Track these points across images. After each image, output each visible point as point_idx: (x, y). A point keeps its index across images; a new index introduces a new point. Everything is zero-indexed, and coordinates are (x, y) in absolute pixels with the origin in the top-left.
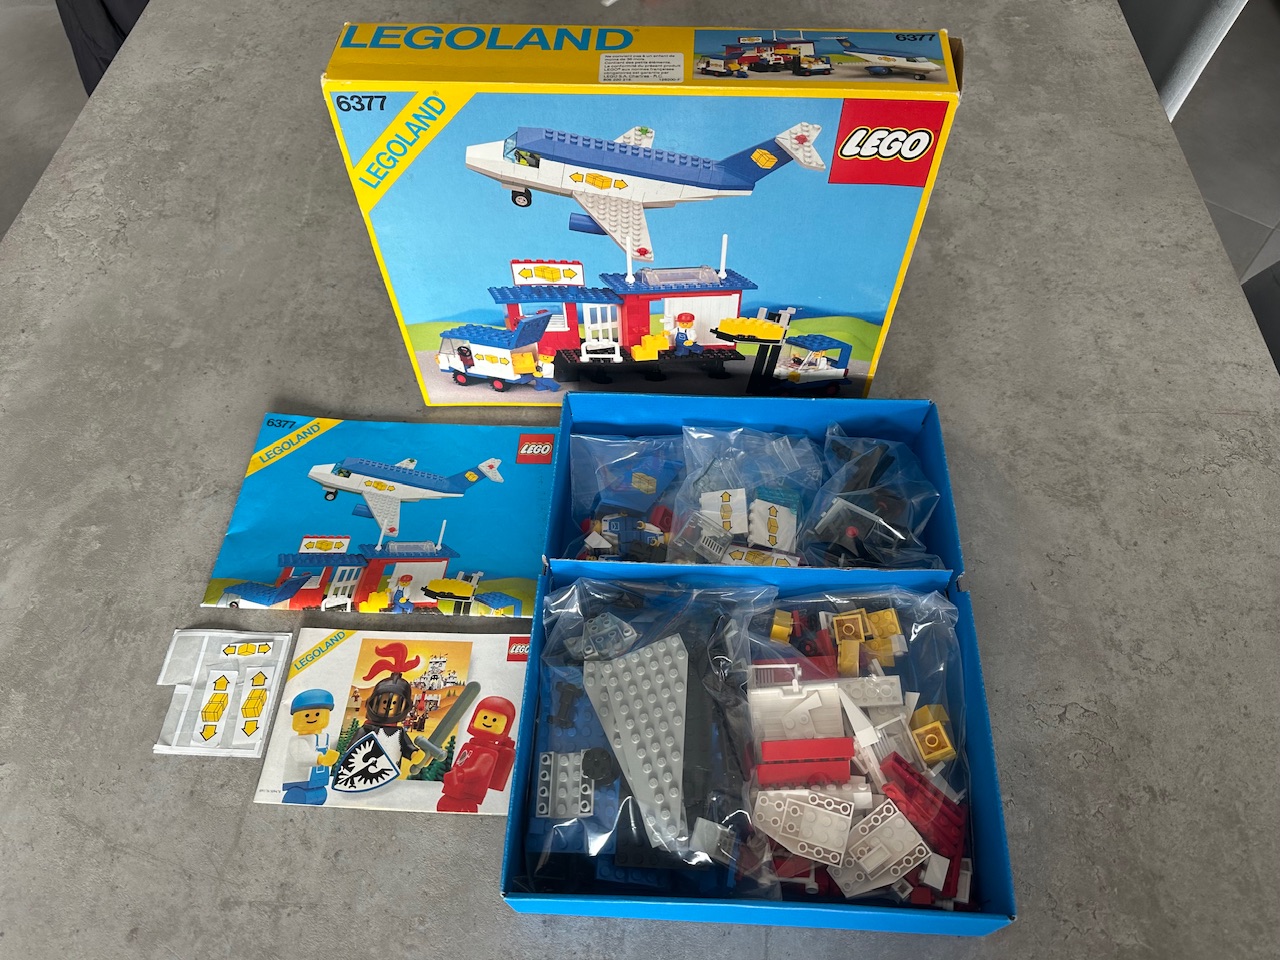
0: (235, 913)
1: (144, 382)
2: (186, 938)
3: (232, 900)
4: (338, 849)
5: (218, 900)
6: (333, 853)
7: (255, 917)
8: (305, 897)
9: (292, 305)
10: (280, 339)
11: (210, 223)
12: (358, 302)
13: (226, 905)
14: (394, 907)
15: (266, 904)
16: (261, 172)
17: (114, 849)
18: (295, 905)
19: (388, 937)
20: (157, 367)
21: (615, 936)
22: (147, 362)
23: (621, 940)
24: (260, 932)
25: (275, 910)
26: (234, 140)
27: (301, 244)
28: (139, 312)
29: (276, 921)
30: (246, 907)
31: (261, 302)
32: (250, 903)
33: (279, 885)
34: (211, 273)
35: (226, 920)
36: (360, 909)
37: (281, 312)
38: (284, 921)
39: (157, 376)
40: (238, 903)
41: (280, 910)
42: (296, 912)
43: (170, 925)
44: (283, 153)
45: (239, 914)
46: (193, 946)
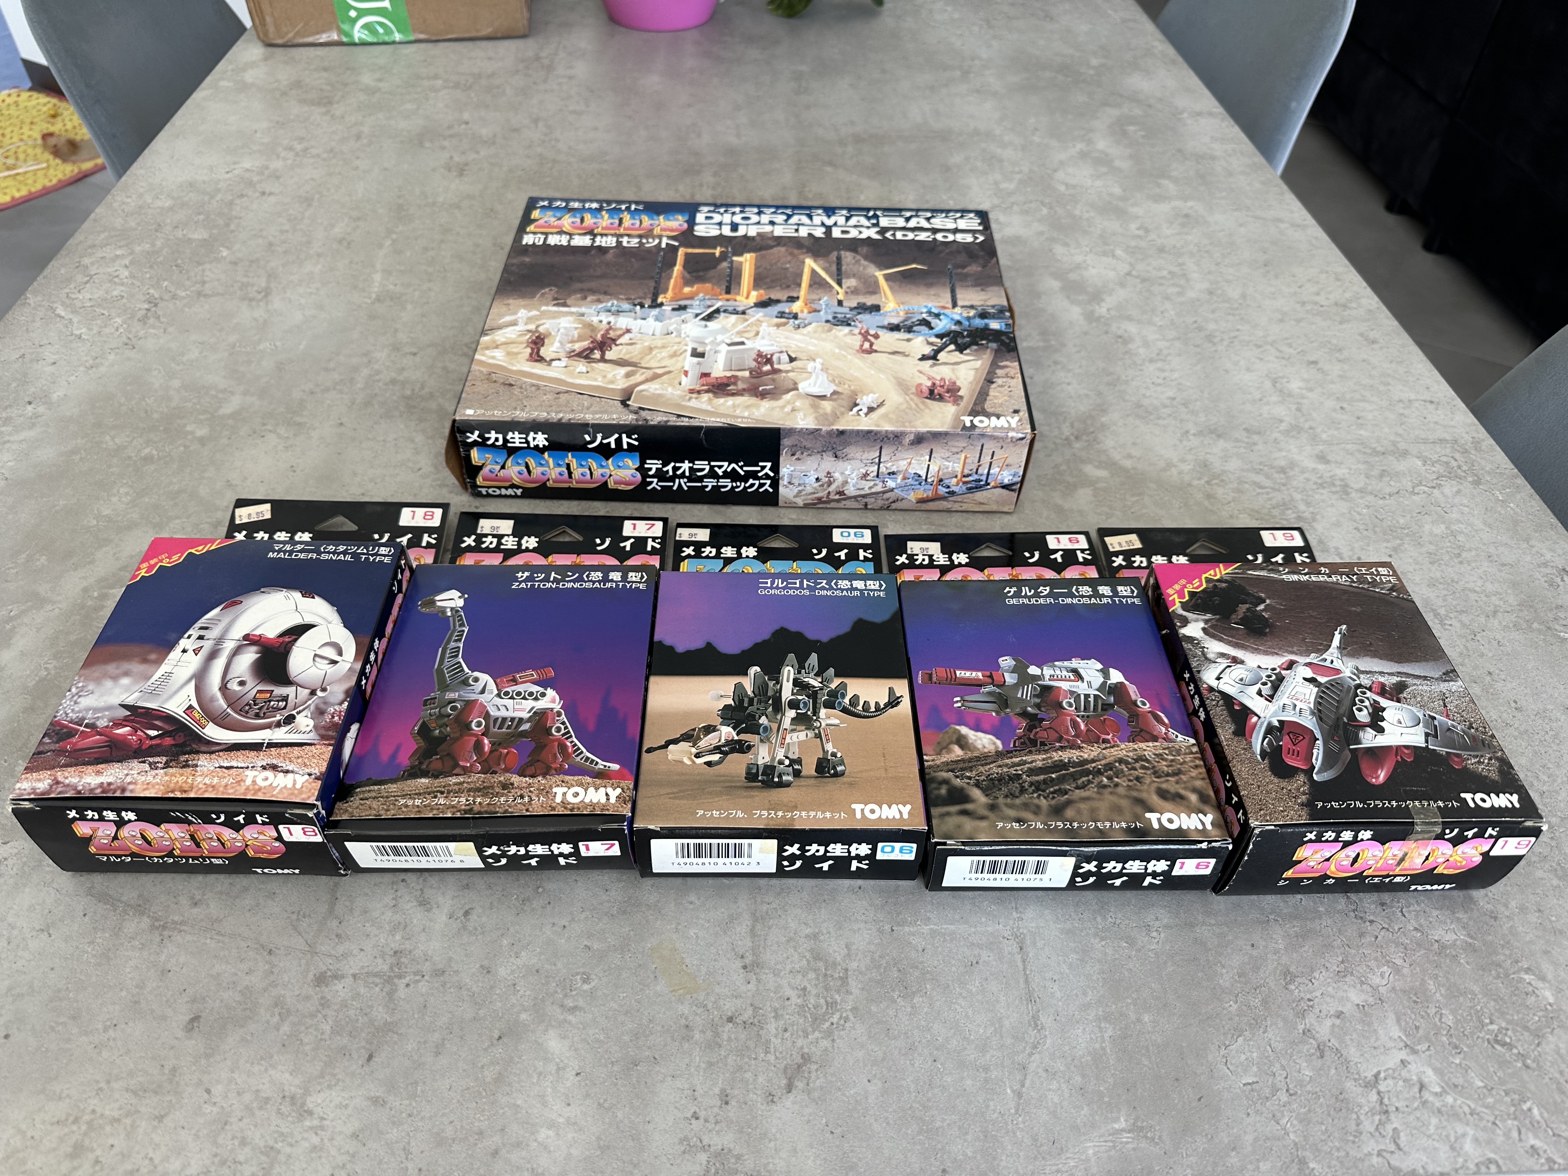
0: (334, 988)
1: (186, 447)
2: (268, 1022)
3: (329, 973)
4: (467, 907)
5: (311, 976)
6: (462, 912)
7: (362, 990)
8: (427, 964)
9: (365, 372)
10: (353, 403)
11: (261, 300)
12: (445, 368)
13: (321, 980)
14: (547, 966)
15: (376, 975)
16: (319, 255)
17: (164, 927)
18: (416, 973)
19: (543, 1000)
20: (201, 432)
21: (837, 975)
22: (189, 428)
23: (844, 980)
24: (372, 1007)
25: (389, 980)
26: (286, 227)
27: (372, 317)
28: (176, 383)
29: (391, 994)
30: (349, 980)
31: (327, 370)
32: (354, 976)
33: (392, 953)
34: (265, 345)
35: (322, 998)
36: (502, 972)
37: (352, 379)
38: (402, 992)
39: (202, 441)
40: (337, 977)
41: (396, 980)
42: (418, 981)
43: (245, 1010)
44: (344, 239)
45: (340, 990)
46: (278, 1030)
